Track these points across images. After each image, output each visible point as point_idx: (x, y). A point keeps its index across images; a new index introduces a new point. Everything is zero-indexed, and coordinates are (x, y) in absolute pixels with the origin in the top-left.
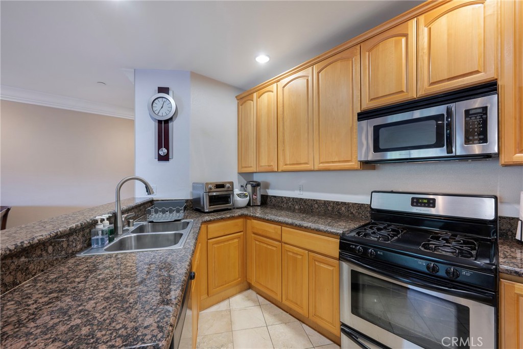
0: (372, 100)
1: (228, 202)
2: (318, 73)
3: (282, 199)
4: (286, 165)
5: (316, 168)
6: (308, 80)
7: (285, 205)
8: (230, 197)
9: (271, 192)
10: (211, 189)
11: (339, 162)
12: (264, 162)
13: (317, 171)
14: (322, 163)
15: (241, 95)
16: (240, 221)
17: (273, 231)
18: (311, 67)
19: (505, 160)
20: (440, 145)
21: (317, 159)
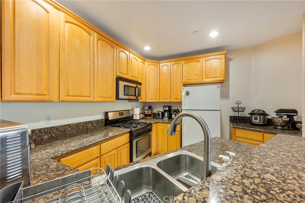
2: (98, 40)
4: (67, 96)
5: (96, 100)
6: (90, 37)
11: (108, 98)
14: (99, 97)
18: (93, 31)
19: (140, 101)
20: (135, 96)
21: (96, 95)
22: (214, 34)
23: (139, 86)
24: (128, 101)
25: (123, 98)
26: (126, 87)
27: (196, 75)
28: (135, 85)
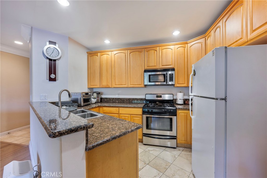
0: (148, 66)
1: (89, 101)
2: (130, 53)
3: (110, 99)
4: (116, 85)
5: (129, 86)
6: (125, 55)
7: (111, 101)
8: (90, 99)
9: (103, 96)
10: (84, 95)
11: (137, 85)
12: (104, 84)
13: (129, 87)
14: (131, 85)
15: (89, 52)
16: (98, 109)
17: (115, 110)
18: (127, 51)
19: (175, 86)
20: (164, 81)
21: (129, 84)
23: (169, 73)
25: (149, 84)
26: (151, 76)
28: (165, 73)
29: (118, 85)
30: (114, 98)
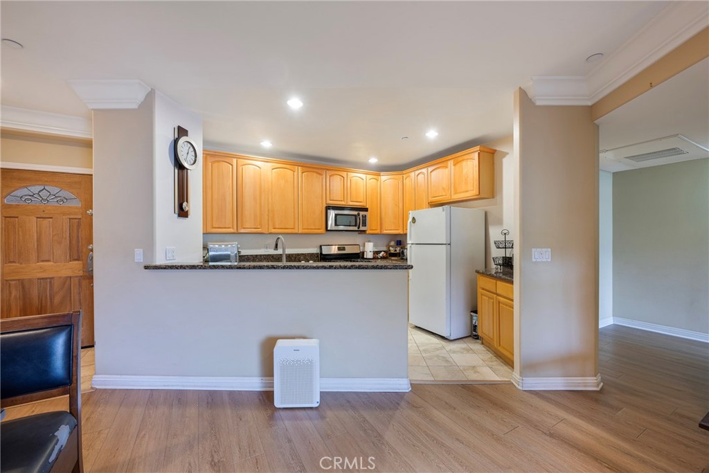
0: (332, 201)
2: (302, 173)
4: (274, 228)
5: (300, 232)
6: (294, 174)
11: (315, 229)
13: (301, 234)
14: (304, 229)
18: (296, 167)
19: (367, 232)
20: (355, 226)
21: (300, 227)
22: (432, 134)
23: (362, 213)
24: (357, 233)
25: (334, 229)
26: (338, 217)
27: (443, 189)
28: (356, 213)
29: (279, 228)
30: (257, 256)
